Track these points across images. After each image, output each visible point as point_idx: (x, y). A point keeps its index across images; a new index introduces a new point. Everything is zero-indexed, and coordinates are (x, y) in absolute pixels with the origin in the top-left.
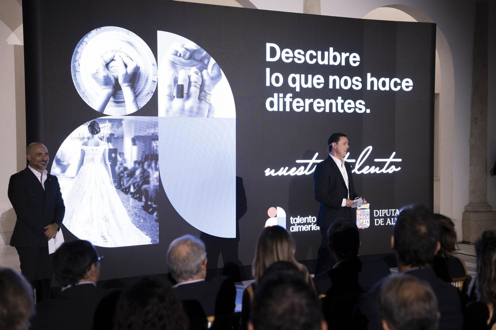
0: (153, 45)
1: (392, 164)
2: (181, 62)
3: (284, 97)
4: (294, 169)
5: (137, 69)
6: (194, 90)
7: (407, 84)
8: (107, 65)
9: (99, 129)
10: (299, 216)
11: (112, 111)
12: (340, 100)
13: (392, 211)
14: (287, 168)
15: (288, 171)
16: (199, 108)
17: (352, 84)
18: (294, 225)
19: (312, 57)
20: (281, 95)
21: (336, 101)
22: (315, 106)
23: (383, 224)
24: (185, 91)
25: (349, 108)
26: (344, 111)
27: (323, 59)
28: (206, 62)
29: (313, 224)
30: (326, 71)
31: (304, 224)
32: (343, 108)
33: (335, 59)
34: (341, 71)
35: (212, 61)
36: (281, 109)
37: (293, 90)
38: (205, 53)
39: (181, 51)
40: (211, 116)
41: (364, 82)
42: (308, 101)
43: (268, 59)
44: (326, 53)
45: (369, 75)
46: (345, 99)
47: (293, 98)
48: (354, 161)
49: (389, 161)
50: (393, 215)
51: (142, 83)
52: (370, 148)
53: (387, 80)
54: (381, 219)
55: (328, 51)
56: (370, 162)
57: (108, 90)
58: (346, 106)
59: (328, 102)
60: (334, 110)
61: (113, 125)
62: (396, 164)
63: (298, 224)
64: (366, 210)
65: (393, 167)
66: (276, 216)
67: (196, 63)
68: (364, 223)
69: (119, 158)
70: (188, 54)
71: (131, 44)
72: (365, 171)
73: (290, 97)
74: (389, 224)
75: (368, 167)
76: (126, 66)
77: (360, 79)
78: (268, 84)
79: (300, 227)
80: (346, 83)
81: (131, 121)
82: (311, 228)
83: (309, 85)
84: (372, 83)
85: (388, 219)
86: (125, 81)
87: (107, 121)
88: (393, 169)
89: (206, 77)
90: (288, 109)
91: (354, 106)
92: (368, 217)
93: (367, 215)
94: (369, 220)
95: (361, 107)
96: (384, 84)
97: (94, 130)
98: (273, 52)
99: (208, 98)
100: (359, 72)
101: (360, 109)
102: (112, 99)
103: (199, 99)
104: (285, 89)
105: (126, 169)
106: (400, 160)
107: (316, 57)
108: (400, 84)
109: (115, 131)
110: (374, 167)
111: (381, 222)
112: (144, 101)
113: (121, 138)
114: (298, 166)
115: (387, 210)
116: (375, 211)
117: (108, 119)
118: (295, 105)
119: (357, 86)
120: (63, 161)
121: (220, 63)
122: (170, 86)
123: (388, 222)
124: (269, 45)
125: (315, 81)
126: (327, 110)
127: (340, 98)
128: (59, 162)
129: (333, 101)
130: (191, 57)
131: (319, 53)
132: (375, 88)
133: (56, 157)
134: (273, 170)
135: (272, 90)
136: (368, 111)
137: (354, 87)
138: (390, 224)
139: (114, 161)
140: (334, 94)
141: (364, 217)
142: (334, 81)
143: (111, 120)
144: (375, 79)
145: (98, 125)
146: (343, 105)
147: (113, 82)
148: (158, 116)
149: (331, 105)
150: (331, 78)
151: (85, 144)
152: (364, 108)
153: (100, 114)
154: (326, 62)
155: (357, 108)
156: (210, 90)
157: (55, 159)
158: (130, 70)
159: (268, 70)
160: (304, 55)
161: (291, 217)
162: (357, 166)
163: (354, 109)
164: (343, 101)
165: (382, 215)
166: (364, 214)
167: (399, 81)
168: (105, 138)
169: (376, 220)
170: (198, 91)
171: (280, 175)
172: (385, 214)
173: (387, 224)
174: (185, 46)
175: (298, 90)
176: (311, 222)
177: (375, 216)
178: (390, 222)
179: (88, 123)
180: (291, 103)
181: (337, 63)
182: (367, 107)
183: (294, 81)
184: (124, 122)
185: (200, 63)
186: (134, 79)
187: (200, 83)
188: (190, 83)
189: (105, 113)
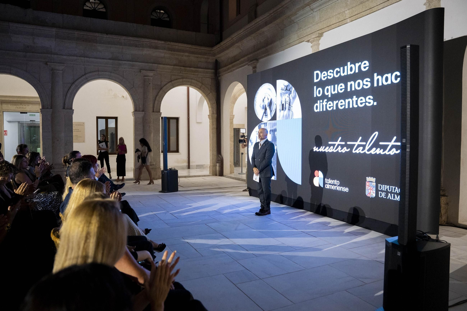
1: (393, 147)
2: (283, 93)
3: (323, 102)
4: (328, 148)
5: (271, 100)
6: (287, 105)
8: (263, 100)
10: (330, 179)
12: (355, 98)
13: (392, 188)
14: (324, 147)
15: (324, 149)
16: (289, 115)
17: (363, 84)
18: (327, 184)
19: (337, 72)
20: (321, 101)
21: (352, 100)
22: (339, 104)
23: (385, 197)
24: (284, 107)
25: (361, 104)
26: (358, 106)
27: (344, 72)
28: (291, 90)
29: (337, 185)
30: (345, 80)
31: (332, 185)
32: (357, 104)
33: (351, 69)
34: (354, 77)
35: (293, 89)
36: (321, 110)
38: (291, 86)
39: (284, 87)
40: (292, 118)
41: (372, 82)
42: (335, 102)
43: (315, 81)
44: (346, 67)
45: (375, 74)
46: (358, 97)
47: (327, 102)
48: (364, 143)
49: (390, 145)
50: (393, 191)
52: (377, 133)
53: (389, 75)
54: (384, 193)
55: (347, 65)
56: (376, 145)
57: (264, 111)
58: (359, 102)
59: (347, 101)
60: (351, 107)
62: (397, 147)
63: (330, 184)
64: (373, 183)
65: (394, 149)
66: (318, 177)
67: (287, 91)
68: (371, 193)
71: (270, 89)
72: (373, 152)
73: (326, 102)
74: (389, 198)
75: (374, 149)
77: (369, 80)
78: (315, 96)
79: (330, 186)
80: (359, 85)
81: (269, 123)
82: (336, 187)
83: (336, 92)
84: (378, 80)
85: (389, 194)
86: (268, 106)
87: (263, 124)
88: (394, 151)
89: (291, 98)
90: (324, 110)
91: (365, 101)
92: (374, 189)
93: (374, 187)
94: (375, 191)
95: (370, 101)
96: (387, 79)
98: (317, 76)
99: (291, 108)
100: (369, 74)
101: (369, 103)
102: (264, 114)
103: (289, 110)
104: (324, 97)
106: (399, 144)
107: (340, 72)
110: (379, 149)
111: (383, 195)
114: (330, 146)
115: (388, 186)
116: (379, 185)
118: (328, 106)
119: (367, 85)
122: (280, 105)
123: (389, 197)
124: (315, 73)
125: (339, 88)
126: (347, 107)
127: (355, 97)
129: (350, 100)
130: (286, 89)
131: (342, 68)
132: (380, 84)
133: (250, 139)
134: (317, 148)
135: (317, 99)
136: (375, 104)
137: (365, 87)
138: (391, 198)
140: (351, 94)
141: (372, 188)
144: (380, 77)
146: (357, 101)
147: (265, 107)
149: (349, 102)
150: (349, 84)
152: (372, 101)
154: (345, 74)
155: (367, 102)
156: (292, 104)
158: (269, 101)
159: (315, 87)
160: (333, 73)
161: (326, 179)
162: (367, 147)
163: (365, 103)
164: (357, 99)
165: (384, 189)
166: (371, 186)
167: (398, 74)
169: (380, 192)
171: (321, 151)
172: (387, 189)
173: (388, 198)
174: (284, 85)
175: (330, 96)
176: (336, 184)
177: (379, 189)
178: (390, 197)
179: (258, 125)
180: (326, 105)
181: (353, 72)
182: (374, 100)
183: (328, 91)
184: (267, 124)
185: (289, 91)
186: (270, 104)
187: (289, 102)
188: (286, 102)
189: (262, 121)
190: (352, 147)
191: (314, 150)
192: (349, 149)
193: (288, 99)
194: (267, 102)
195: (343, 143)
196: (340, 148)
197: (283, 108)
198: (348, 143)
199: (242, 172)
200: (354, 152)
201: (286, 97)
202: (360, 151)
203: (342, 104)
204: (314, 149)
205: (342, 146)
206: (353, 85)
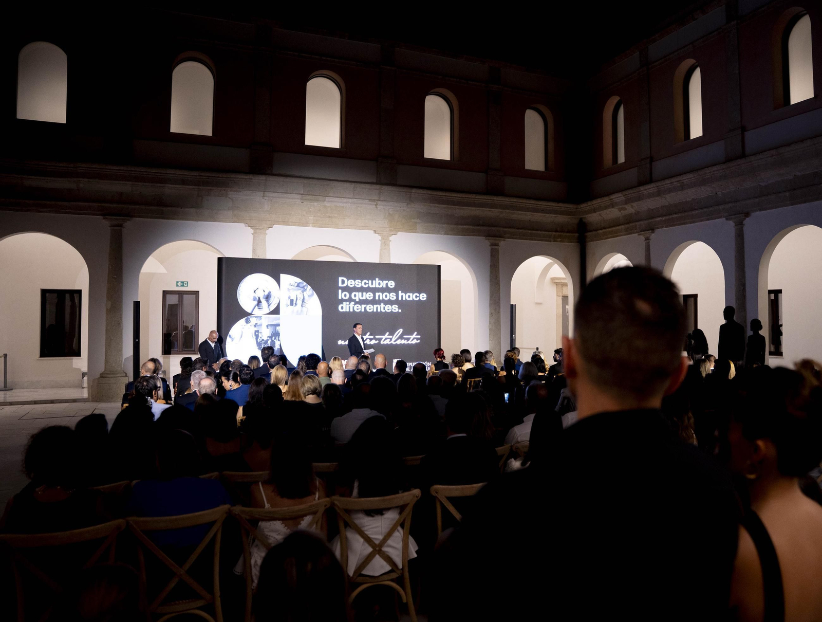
0: (278, 281)
1: (414, 339)
2: (292, 288)
3: (350, 304)
5: (270, 293)
6: (299, 302)
7: (423, 297)
8: (255, 291)
9: (250, 321)
11: (257, 312)
12: (382, 305)
16: (302, 310)
19: (365, 284)
20: (348, 303)
21: (380, 306)
22: (368, 308)
24: (294, 302)
25: (388, 309)
26: (385, 311)
27: (372, 284)
28: (306, 288)
30: (374, 291)
32: (384, 309)
33: (379, 284)
34: (382, 290)
35: (309, 287)
36: (348, 310)
37: (355, 301)
38: (305, 283)
39: (293, 283)
40: (308, 314)
41: (397, 296)
42: (363, 306)
43: (340, 285)
44: (374, 281)
45: (400, 292)
46: (385, 304)
47: (355, 304)
48: (391, 337)
49: (412, 337)
51: (271, 300)
52: (401, 330)
53: (411, 294)
55: (375, 280)
56: (401, 337)
57: (256, 303)
58: (386, 308)
59: (375, 306)
60: (379, 311)
61: (257, 319)
62: (417, 339)
67: (299, 288)
69: (260, 335)
70: (296, 284)
71: (267, 281)
72: (399, 342)
73: (353, 304)
75: (400, 340)
76: (264, 291)
77: (395, 294)
78: (340, 298)
80: (386, 296)
81: (266, 317)
83: (364, 298)
84: (402, 296)
86: (263, 298)
87: (254, 317)
88: (415, 342)
89: (305, 295)
90: (351, 310)
91: (391, 308)
95: (395, 309)
96: (409, 297)
97: (247, 322)
98: (343, 282)
99: (306, 305)
100: (395, 290)
102: (257, 307)
103: (302, 306)
104: (350, 300)
105: (263, 340)
106: (419, 337)
107: (368, 284)
108: (419, 297)
109: (258, 322)
110: (403, 340)
112: (273, 307)
113: (261, 325)
115: (412, 363)
118: (355, 308)
119: (393, 298)
121: (314, 288)
122: (286, 300)
124: (340, 279)
125: (368, 296)
126: (375, 311)
127: (382, 304)
128: (230, 336)
129: (378, 306)
131: (370, 281)
132: (404, 299)
135: (342, 301)
136: (400, 311)
137: (391, 298)
139: (257, 337)
140: (379, 302)
142: (379, 296)
143: (256, 317)
144: (404, 294)
145: (250, 319)
146: (384, 308)
147: (258, 299)
148: (280, 314)
149: (377, 308)
150: (377, 294)
151: (243, 328)
152: (397, 309)
153: (251, 314)
154: (374, 286)
155: (393, 309)
156: (307, 301)
158: (266, 293)
159: (340, 291)
160: (361, 283)
162: (394, 339)
163: (391, 310)
164: (384, 306)
167: (418, 295)
168: (253, 325)
170: (301, 302)
175: (357, 300)
179: (245, 318)
180: (353, 307)
181: (381, 286)
182: (399, 308)
183: (355, 296)
185: (302, 289)
186: (268, 297)
187: (302, 298)
188: (297, 298)
190: (380, 340)
192: (378, 341)
193: (300, 297)
194: (261, 295)
195: (372, 337)
196: (368, 340)
197: (292, 303)
198: (377, 337)
200: (382, 343)
201: (296, 294)
202: (387, 342)
203: (370, 308)
205: (371, 340)
206: (382, 296)
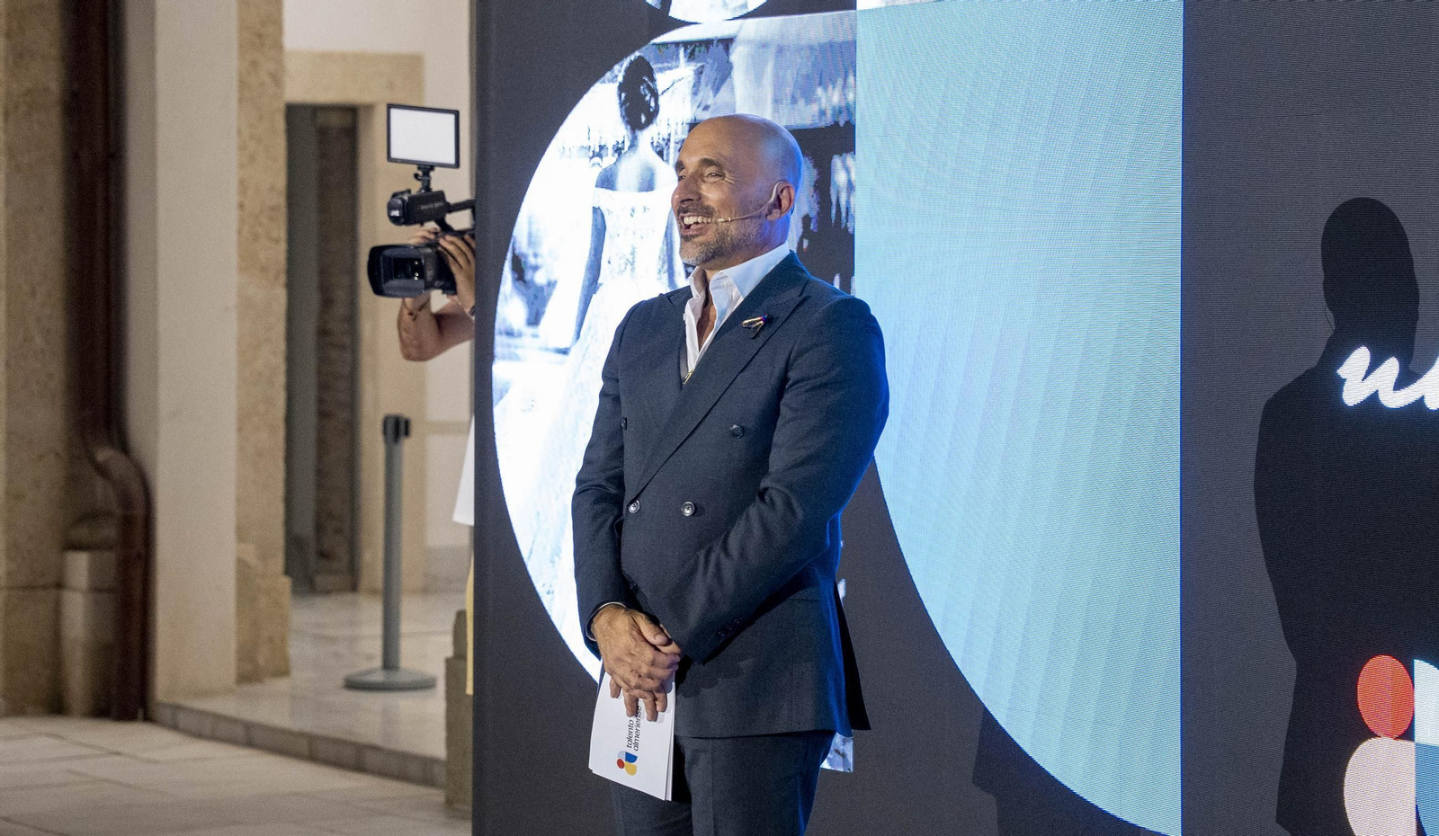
9: (655, 95)
61: (699, 73)
66: (1407, 734)
87: (682, 51)
97: (638, 110)
109: (706, 108)
117: (686, 44)
120: (536, 268)
133: (514, 250)
134: (1391, 367)
143: (695, 49)
145: (653, 80)
148: (854, 8)
157: (509, 256)
168: (672, 144)
179: (619, 71)
184: (738, 55)
189: (675, 12)
191: (1353, 395)
199: (390, 659)
204: (1343, 372)
